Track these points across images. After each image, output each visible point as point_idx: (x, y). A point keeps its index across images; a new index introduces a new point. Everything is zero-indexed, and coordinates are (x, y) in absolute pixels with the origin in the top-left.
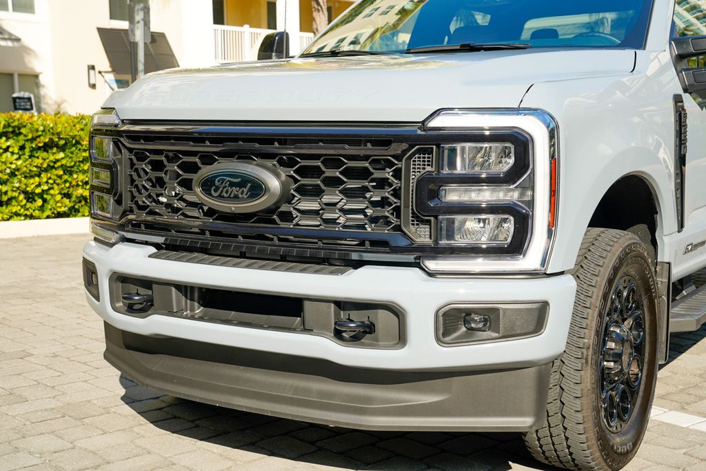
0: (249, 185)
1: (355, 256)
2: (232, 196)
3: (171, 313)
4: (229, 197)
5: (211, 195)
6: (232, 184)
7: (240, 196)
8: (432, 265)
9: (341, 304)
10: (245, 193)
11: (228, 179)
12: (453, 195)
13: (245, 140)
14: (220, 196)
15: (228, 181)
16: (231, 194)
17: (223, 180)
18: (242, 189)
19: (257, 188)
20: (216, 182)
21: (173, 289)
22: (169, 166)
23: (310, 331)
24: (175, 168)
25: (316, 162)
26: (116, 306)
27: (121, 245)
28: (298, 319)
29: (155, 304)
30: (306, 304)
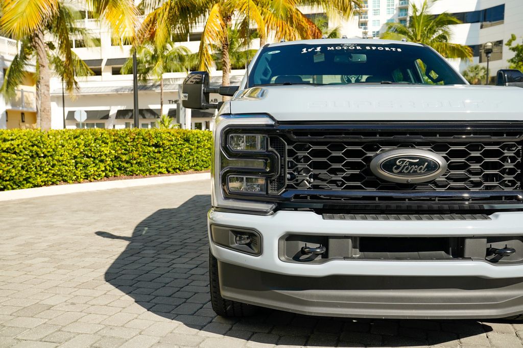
0: (426, 163)
2: (411, 172)
3: (346, 258)
4: (409, 172)
5: (392, 172)
6: (411, 164)
7: (419, 172)
10: (423, 169)
11: (408, 160)
13: (411, 134)
14: (401, 173)
15: (408, 161)
16: (410, 171)
17: (404, 161)
18: (420, 167)
19: (433, 166)
20: (397, 163)
21: (350, 240)
22: (335, 154)
23: (469, 259)
24: (339, 154)
25: (462, 148)
26: (283, 258)
27: (281, 213)
28: (443, 252)
29: (331, 253)
30: (467, 241)
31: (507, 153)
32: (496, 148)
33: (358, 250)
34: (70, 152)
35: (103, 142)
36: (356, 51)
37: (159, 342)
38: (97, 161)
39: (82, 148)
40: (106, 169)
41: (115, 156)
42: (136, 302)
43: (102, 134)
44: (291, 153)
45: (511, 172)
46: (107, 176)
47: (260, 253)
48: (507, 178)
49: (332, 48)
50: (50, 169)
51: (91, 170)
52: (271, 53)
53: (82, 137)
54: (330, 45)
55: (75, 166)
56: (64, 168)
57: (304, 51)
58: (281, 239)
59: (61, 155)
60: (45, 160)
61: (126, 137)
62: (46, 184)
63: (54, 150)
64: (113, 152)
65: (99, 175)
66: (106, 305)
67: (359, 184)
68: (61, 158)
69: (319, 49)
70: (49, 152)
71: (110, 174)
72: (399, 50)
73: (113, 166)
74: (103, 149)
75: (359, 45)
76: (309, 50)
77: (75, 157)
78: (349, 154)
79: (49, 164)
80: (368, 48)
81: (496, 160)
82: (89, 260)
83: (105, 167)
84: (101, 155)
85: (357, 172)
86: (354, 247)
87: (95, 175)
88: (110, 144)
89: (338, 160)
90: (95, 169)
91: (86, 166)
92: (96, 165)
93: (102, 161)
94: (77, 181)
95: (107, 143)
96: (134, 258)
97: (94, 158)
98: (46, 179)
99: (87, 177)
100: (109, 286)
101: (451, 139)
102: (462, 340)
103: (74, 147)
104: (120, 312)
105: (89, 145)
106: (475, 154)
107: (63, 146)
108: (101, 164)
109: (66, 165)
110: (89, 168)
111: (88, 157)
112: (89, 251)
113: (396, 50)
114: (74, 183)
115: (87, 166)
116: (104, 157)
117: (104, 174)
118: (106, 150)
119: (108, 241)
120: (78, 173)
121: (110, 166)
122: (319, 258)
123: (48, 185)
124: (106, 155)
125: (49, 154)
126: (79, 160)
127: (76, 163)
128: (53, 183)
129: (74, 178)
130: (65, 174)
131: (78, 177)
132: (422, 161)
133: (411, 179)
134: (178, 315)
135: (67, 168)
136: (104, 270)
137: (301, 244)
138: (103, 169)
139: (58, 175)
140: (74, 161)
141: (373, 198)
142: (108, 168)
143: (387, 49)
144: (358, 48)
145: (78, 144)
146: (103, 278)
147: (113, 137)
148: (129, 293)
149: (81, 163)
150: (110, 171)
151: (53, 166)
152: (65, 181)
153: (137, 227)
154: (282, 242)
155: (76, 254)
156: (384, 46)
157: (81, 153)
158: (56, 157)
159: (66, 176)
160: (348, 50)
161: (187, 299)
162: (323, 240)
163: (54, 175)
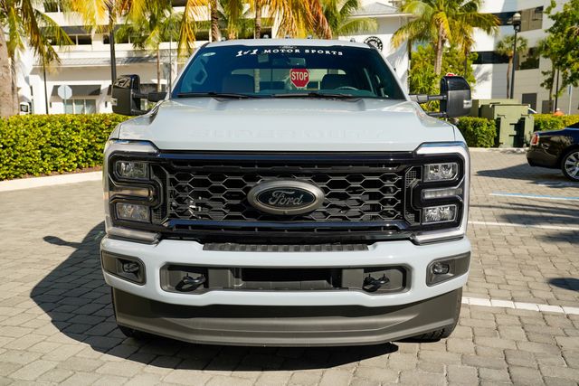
0: (302, 196)
1: (368, 238)
2: (287, 204)
3: (226, 288)
4: (285, 204)
5: (269, 204)
6: (287, 196)
7: (294, 204)
8: (419, 238)
9: (368, 269)
10: (299, 201)
11: (284, 192)
12: (429, 195)
13: (289, 165)
14: (277, 204)
16: (286, 202)
17: (279, 193)
18: (296, 199)
19: (308, 198)
20: (273, 195)
21: (229, 271)
22: (215, 184)
23: (347, 289)
24: (221, 184)
25: (343, 178)
26: (166, 288)
27: (164, 242)
28: (325, 281)
29: (210, 283)
30: (345, 272)
31: (389, 184)
32: (377, 178)
33: (240, 280)
34: (35, 141)
35: (73, 129)
36: (294, 54)
37: (56, 368)
38: (67, 151)
39: (48, 136)
40: (78, 160)
41: (89, 145)
42: (52, 321)
43: (72, 121)
44: (173, 182)
45: (393, 202)
46: (79, 167)
47: (143, 282)
48: (389, 208)
49: (269, 51)
50: (11, 161)
51: (61, 161)
52: (206, 55)
53: (49, 125)
54: (267, 48)
55: (42, 157)
56: (28, 160)
57: (240, 53)
58: (162, 269)
59: (24, 146)
60: (5, 151)
61: (101, 123)
62: (8, 177)
63: (15, 140)
64: (86, 140)
65: (71, 166)
66: (19, 326)
67: (239, 214)
68: (23, 149)
69: (255, 52)
70: (9, 142)
71: (83, 165)
72: (340, 53)
73: (87, 155)
74: (73, 137)
75: (298, 47)
76: (245, 53)
77: (41, 147)
78: (230, 184)
79: (10, 155)
80: (307, 51)
81: (377, 190)
82: (24, 271)
83: (77, 157)
84: (71, 145)
85: (238, 202)
86: (237, 277)
87: (65, 166)
88: (82, 132)
89: (220, 190)
90: (66, 160)
91: (54, 157)
92: (67, 155)
93: (73, 151)
94: (44, 173)
95: (79, 131)
96: (74, 269)
97: (65, 148)
98: (7, 172)
99: (56, 169)
100: (32, 303)
101: (329, 170)
102: (362, 362)
103: (39, 136)
104: (31, 333)
105: (57, 133)
106: (354, 185)
107: (26, 136)
108: (71, 153)
109: (30, 156)
110: (58, 159)
111: (57, 146)
112: (29, 261)
113: (337, 54)
114: (40, 176)
115: (56, 156)
116: (75, 147)
117: (76, 165)
118: (77, 139)
119: (54, 247)
120: (46, 164)
121: (83, 156)
122: (202, 287)
123: (11, 179)
124: (77, 144)
125: (10, 145)
126: (44, 150)
127: (43, 154)
128: (16, 177)
129: (41, 170)
130: (30, 166)
131: (45, 169)
132: (298, 192)
133: (286, 211)
134: (90, 336)
135: (31, 159)
136: (34, 284)
137: (183, 274)
138: (75, 159)
139: (21, 167)
140: (39, 151)
141: (252, 229)
142: (80, 158)
143: (327, 52)
144: (297, 51)
145: (45, 133)
146: (29, 294)
147: (85, 124)
148: (48, 311)
149: (49, 153)
150: (83, 162)
151: (15, 157)
152: (31, 174)
153: (92, 231)
154: (164, 272)
155: (11, 264)
156: (324, 48)
157: (48, 142)
158: (18, 148)
159: (31, 168)
160: (286, 53)
161: (107, 317)
162: (203, 270)
163: (16, 167)
